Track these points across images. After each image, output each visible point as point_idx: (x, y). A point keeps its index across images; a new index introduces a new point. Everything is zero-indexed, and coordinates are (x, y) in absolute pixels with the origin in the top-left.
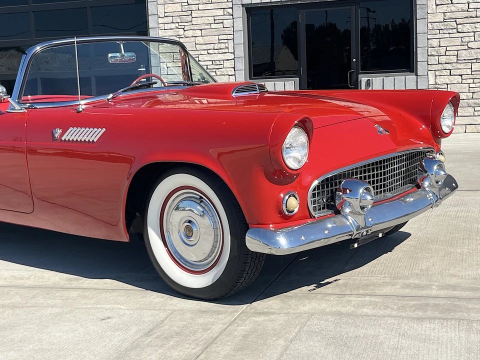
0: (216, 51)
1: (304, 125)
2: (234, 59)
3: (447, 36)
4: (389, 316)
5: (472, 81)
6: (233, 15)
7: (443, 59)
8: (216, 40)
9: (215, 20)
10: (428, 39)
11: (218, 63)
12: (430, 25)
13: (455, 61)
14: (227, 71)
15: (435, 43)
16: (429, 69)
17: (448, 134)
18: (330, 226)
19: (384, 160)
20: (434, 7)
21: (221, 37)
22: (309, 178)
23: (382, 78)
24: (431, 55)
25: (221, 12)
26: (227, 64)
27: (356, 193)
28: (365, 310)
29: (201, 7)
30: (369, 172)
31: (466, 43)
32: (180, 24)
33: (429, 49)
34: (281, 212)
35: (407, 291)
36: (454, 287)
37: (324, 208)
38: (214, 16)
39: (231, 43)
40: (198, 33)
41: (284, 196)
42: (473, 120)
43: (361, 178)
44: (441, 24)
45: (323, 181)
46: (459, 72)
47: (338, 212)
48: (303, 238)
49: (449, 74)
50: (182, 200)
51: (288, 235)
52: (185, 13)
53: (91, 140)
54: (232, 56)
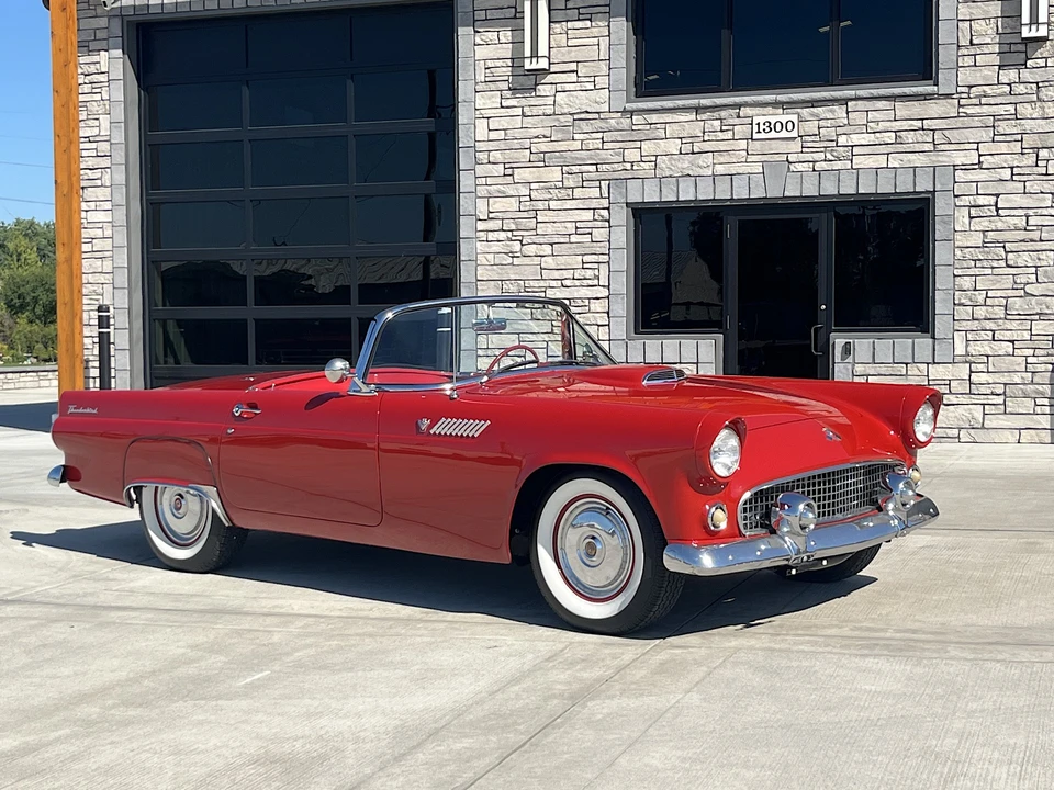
0: (577, 283)
1: (736, 427)
2: (608, 298)
3: (989, 271)
4: (828, 652)
5: (1031, 352)
6: (609, 221)
7: (981, 312)
8: (577, 263)
9: (577, 228)
10: (955, 276)
11: (580, 303)
12: (958, 252)
13: (1003, 316)
14: (595, 319)
15: (967, 283)
16: (956, 328)
17: (925, 444)
18: (763, 547)
19: (834, 472)
20: (967, 220)
21: (586, 259)
22: (740, 489)
23: (871, 341)
24: (960, 305)
25: (588, 215)
26: (596, 306)
27: (796, 510)
28: (801, 647)
29: (553, 204)
30: (814, 486)
31: (1022, 286)
32: (515, 233)
33: (957, 293)
34: (706, 527)
35: (857, 633)
36: (915, 631)
37: (756, 527)
38: (576, 222)
39: (604, 269)
40: (547, 250)
41: (711, 507)
42: (1032, 420)
43: (803, 492)
44: (977, 250)
45: (756, 494)
46: (1008, 336)
47: (773, 532)
48: (730, 558)
49: (991, 338)
50: (582, 512)
51: (714, 554)
52: (525, 215)
53: (470, 435)
54: (605, 293)
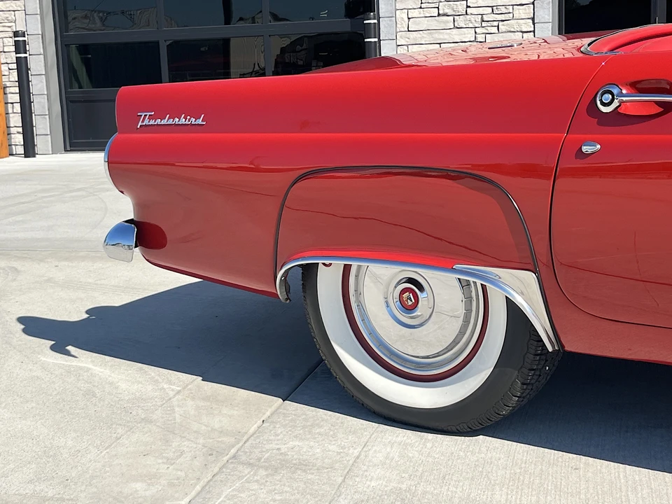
2: (533, 3)
11: (503, 10)
14: (519, 25)
26: (520, 12)
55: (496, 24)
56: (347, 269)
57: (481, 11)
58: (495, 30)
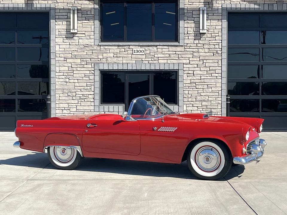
0: (85, 90)
3: (192, 89)
6: (94, 74)
7: (190, 100)
8: (85, 85)
9: (85, 75)
10: (184, 90)
11: (86, 96)
12: (184, 85)
13: (195, 101)
14: (90, 100)
15: (186, 92)
16: (184, 103)
20: (186, 77)
21: (88, 84)
22: (247, 143)
24: (185, 98)
25: (88, 72)
26: (90, 96)
29: (78, 69)
31: (200, 93)
32: (67, 76)
33: (184, 95)
39: (93, 87)
40: (76, 81)
41: (243, 148)
44: (189, 84)
46: (196, 105)
47: (251, 154)
49: (192, 106)
50: (203, 150)
52: (70, 71)
53: (171, 131)
54: (93, 93)
55: (84, 99)
56: (55, 147)
57: (80, 95)
58: (83, 101)
